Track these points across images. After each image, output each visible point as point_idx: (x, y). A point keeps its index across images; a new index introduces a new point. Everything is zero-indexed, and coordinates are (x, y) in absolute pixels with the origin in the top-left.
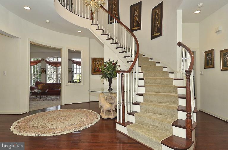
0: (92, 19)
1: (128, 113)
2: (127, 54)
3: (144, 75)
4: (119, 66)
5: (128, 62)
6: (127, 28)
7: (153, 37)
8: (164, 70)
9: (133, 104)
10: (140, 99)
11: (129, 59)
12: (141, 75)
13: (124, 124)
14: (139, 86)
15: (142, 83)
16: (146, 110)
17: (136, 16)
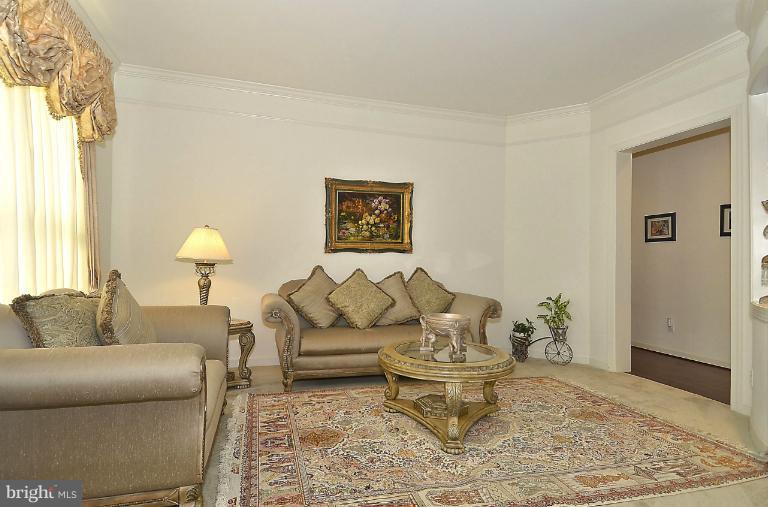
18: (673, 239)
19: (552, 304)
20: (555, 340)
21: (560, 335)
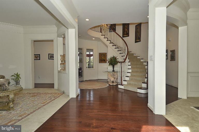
0: (101, 32)
1: (124, 81)
2: (121, 52)
3: (131, 63)
4: (118, 59)
5: (122, 56)
6: (120, 37)
7: (136, 42)
8: (142, 60)
9: (126, 77)
10: (129, 75)
11: (122, 55)
12: (130, 64)
13: (122, 85)
14: (128, 69)
15: (130, 67)
16: (132, 79)
17: (126, 28)
18: (40, 59)
19: (15, 75)
20: (17, 84)
21: (18, 83)
